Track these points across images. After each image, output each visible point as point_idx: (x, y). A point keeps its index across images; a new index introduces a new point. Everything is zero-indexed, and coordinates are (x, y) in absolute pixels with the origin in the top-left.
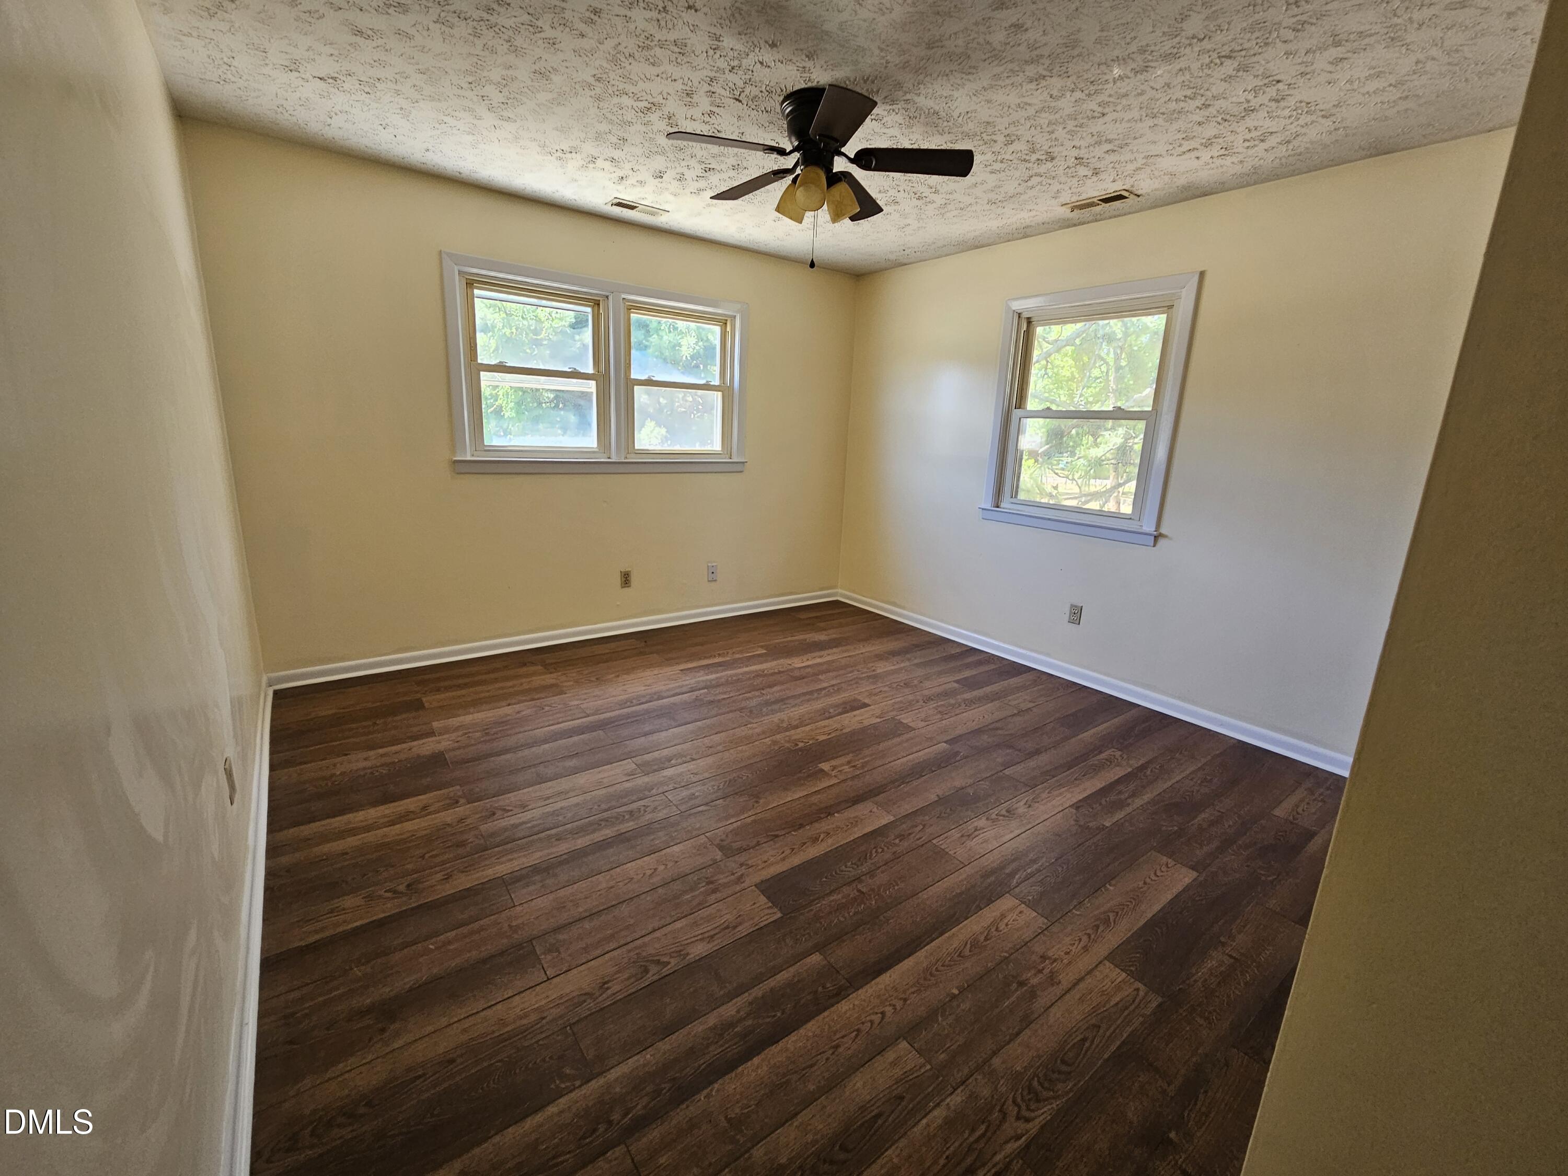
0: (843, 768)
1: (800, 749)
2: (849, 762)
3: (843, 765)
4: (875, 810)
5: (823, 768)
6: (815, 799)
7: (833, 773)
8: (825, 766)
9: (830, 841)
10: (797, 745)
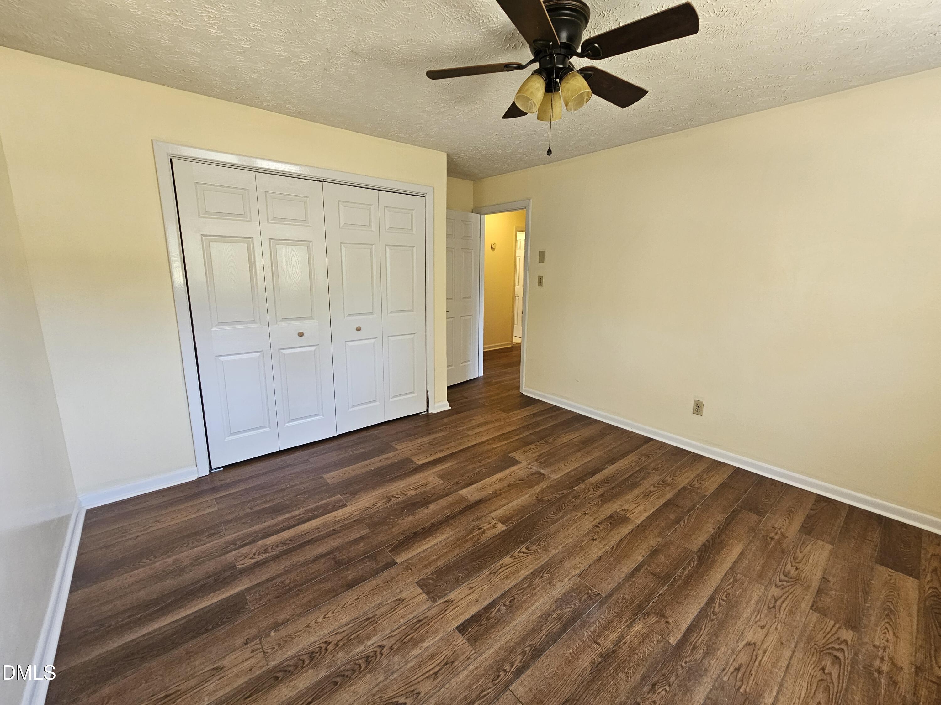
0: (488, 526)
1: (522, 542)
2: (484, 532)
3: (488, 529)
4: (469, 497)
5: (502, 525)
6: (504, 502)
7: (495, 521)
8: (501, 527)
9: (493, 480)
10: (527, 548)
